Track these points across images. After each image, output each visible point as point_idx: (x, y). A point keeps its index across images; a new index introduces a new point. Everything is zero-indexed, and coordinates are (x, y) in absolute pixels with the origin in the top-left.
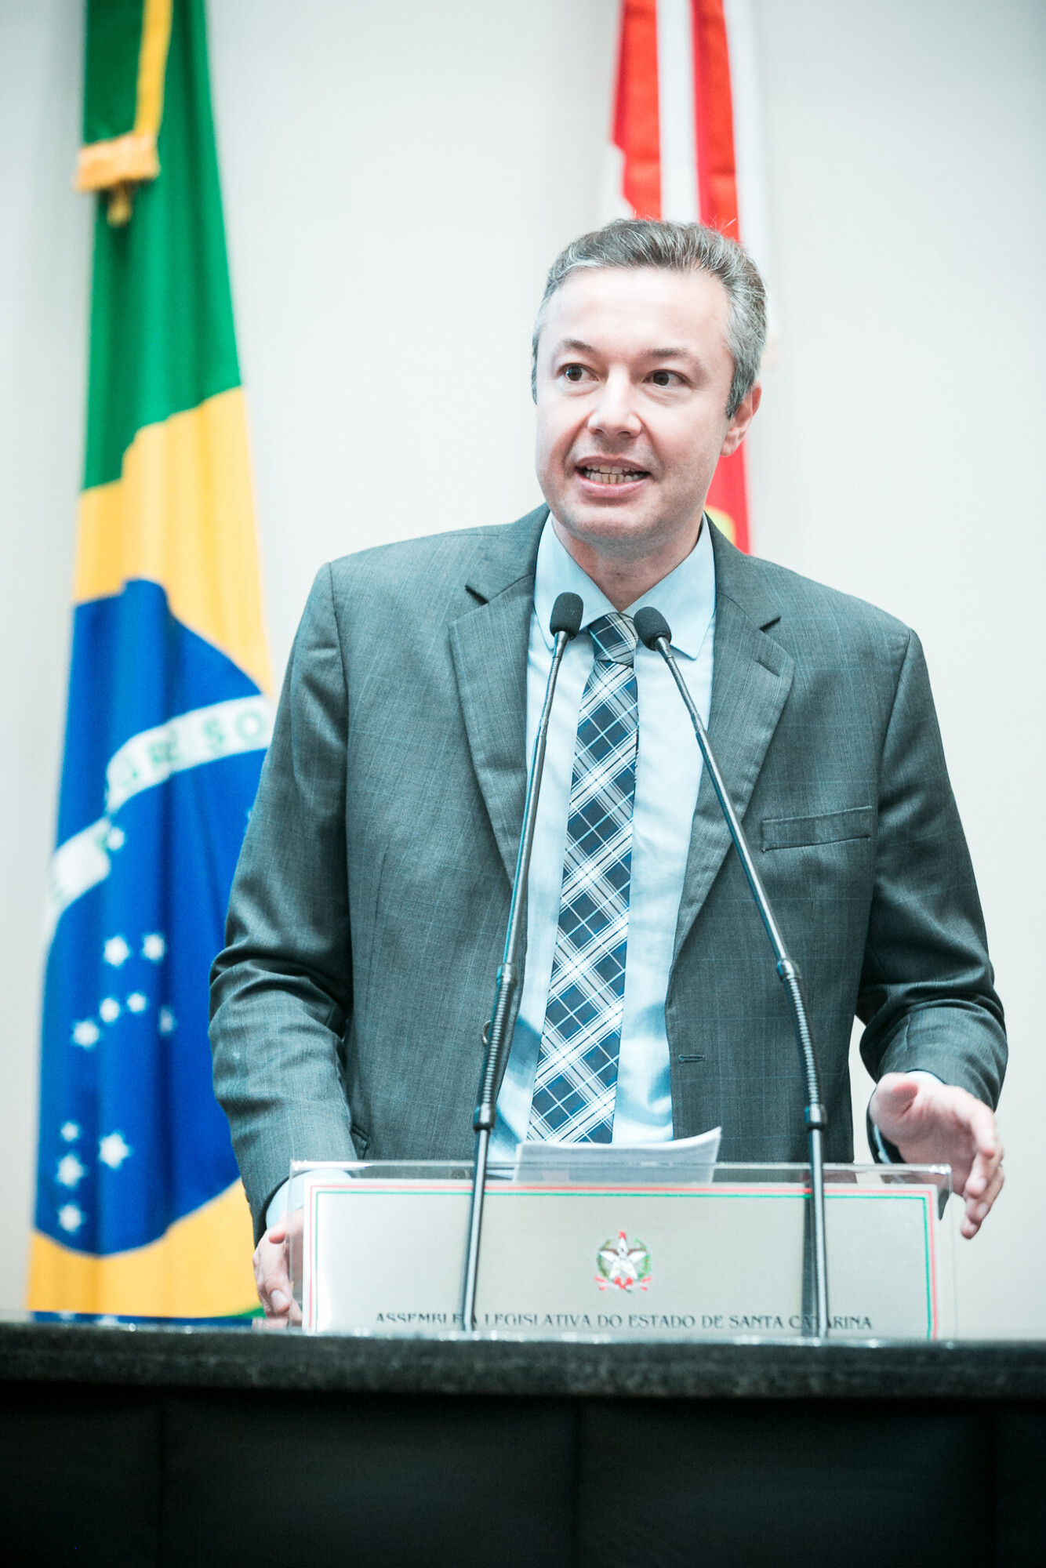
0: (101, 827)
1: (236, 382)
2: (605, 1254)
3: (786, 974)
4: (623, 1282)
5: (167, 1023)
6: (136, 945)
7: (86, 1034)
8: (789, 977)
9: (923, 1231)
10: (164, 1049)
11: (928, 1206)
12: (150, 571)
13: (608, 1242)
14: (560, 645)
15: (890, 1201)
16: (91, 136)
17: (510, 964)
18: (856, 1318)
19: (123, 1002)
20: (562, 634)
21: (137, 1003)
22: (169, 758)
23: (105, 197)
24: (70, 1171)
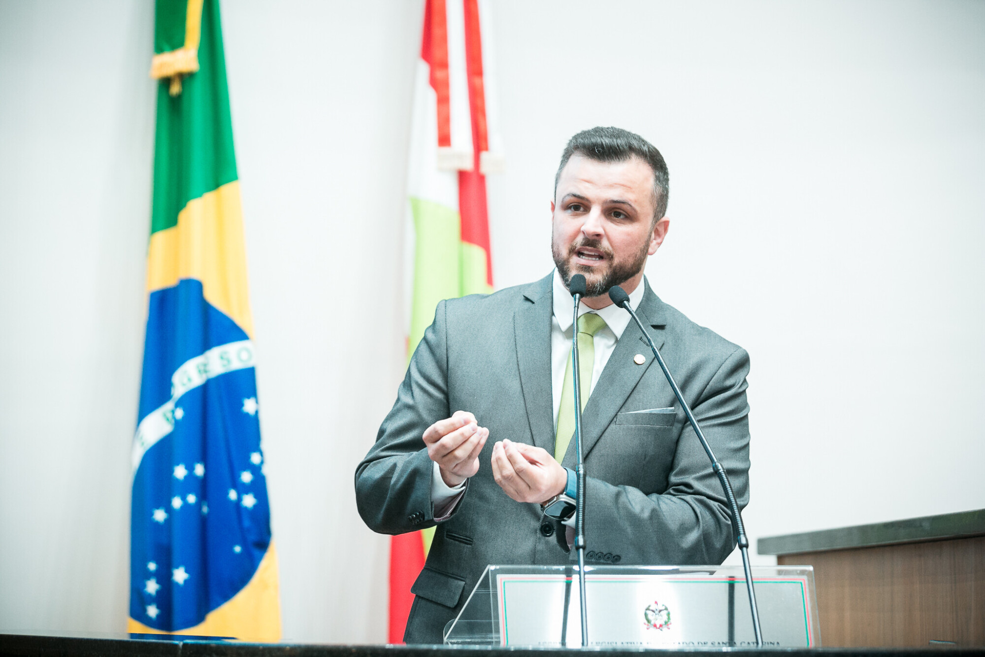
0: (169, 406)
1: (234, 177)
2: (648, 612)
3: (719, 470)
4: (658, 626)
5: (205, 509)
6: (190, 468)
7: (160, 515)
8: (720, 471)
9: (802, 598)
10: (204, 522)
11: (803, 586)
12: (195, 274)
13: (649, 606)
14: (577, 300)
15: (785, 584)
16: (159, 49)
17: (581, 464)
18: (772, 642)
19: (184, 498)
20: (578, 295)
21: (192, 499)
22: (206, 371)
23: (165, 82)
24: (152, 587)
